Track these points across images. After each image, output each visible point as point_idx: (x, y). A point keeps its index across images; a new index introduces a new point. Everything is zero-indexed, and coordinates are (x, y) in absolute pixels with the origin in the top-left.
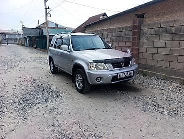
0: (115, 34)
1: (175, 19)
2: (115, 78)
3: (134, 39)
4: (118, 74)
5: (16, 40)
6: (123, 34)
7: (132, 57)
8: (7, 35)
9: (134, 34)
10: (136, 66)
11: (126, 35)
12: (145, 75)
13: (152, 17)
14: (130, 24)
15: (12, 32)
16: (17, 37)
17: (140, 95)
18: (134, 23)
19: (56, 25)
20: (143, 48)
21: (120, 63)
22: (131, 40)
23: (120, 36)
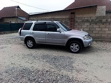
1: (91, 16)
3: (71, 24)
11: (65, 22)
13: (79, 14)
18: (71, 16)
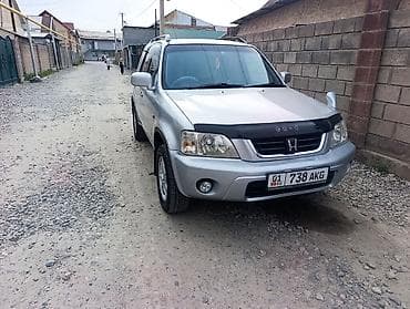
0: (310, 43)
2: (257, 187)
3: (363, 57)
4: (268, 174)
5: (111, 53)
6: (333, 42)
7: (335, 119)
8: (96, 43)
9: (365, 42)
10: (349, 148)
11: (341, 45)
12: (384, 170)
14: (358, 12)
15: (107, 36)
16: (114, 47)
17: (340, 248)
18: (369, 7)
19: (194, 20)
20: (389, 89)
21: (284, 138)
22: (354, 60)
23: (324, 46)
